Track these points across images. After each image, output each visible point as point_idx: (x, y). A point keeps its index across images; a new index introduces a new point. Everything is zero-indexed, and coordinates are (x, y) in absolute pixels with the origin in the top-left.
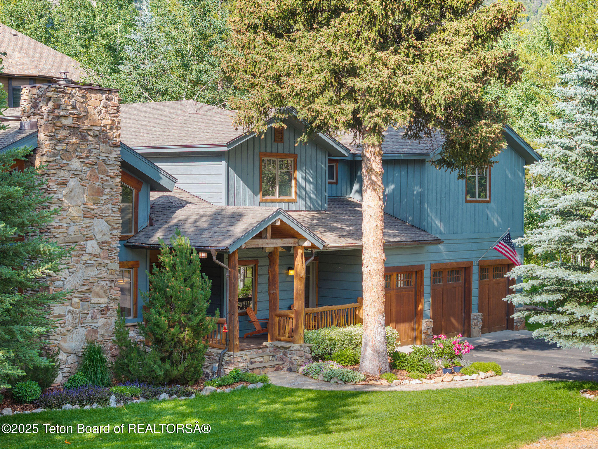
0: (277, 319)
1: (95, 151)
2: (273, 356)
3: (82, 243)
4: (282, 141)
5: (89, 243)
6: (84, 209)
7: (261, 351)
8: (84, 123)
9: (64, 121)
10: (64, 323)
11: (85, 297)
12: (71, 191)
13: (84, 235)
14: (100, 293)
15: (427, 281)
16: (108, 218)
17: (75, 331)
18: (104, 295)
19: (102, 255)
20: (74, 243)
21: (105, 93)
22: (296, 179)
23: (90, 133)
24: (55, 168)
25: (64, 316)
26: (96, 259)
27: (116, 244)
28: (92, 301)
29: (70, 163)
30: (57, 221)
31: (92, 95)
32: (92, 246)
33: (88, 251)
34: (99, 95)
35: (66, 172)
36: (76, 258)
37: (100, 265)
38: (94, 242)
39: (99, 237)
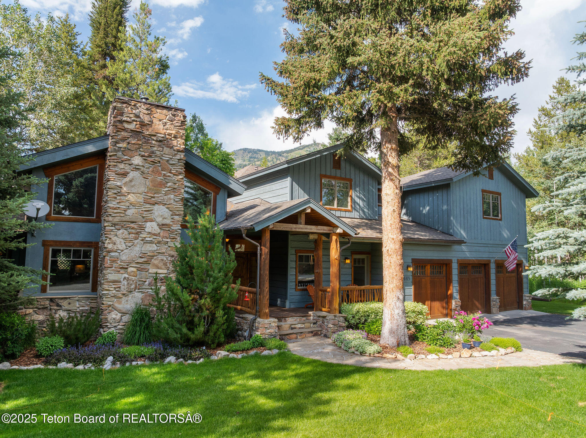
0: (320, 293)
1: (158, 153)
2: (314, 323)
3: (140, 223)
4: (339, 168)
5: (148, 224)
6: (145, 196)
7: (304, 318)
8: (148, 130)
9: (126, 125)
10: (120, 287)
11: (142, 267)
12: (131, 181)
13: (143, 217)
14: (160, 265)
15: (455, 272)
16: (169, 206)
17: (131, 295)
18: (163, 267)
19: (161, 234)
20: (133, 222)
21: (171, 110)
22: (351, 197)
23: (153, 137)
24: (116, 161)
25: (120, 282)
26: (155, 237)
27: (177, 227)
28: (150, 271)
29: (132, 159)
30: (114, 203)
31: (158, 110)
32: (151, 227)
33: (147, 230)
34: (165, 111)
35: (127, 165)
36: (134, 235)
37: (159, 242)
38: (154, 224)
39: (159, 220)
